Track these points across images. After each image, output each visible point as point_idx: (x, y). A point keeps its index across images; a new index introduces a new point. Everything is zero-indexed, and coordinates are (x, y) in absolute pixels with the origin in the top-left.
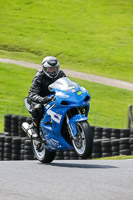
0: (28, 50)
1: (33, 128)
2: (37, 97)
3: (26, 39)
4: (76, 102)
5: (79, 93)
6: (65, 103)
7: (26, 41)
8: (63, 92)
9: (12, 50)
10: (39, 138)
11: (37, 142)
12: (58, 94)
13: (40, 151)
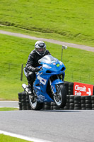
0: (56, 32)
1: (29, 87)
2: (31, 67)
3: (55, 24)
4: (56, 71)
5: (58, 65)
6: (48, 71)
7: (55, 25)
8: (47, 64)
9: (45, 31)
10: (32, 94)
11: (32, 97)
12: (44, 66)
13: (33, 102)
